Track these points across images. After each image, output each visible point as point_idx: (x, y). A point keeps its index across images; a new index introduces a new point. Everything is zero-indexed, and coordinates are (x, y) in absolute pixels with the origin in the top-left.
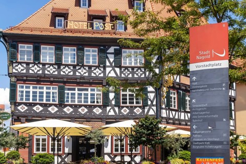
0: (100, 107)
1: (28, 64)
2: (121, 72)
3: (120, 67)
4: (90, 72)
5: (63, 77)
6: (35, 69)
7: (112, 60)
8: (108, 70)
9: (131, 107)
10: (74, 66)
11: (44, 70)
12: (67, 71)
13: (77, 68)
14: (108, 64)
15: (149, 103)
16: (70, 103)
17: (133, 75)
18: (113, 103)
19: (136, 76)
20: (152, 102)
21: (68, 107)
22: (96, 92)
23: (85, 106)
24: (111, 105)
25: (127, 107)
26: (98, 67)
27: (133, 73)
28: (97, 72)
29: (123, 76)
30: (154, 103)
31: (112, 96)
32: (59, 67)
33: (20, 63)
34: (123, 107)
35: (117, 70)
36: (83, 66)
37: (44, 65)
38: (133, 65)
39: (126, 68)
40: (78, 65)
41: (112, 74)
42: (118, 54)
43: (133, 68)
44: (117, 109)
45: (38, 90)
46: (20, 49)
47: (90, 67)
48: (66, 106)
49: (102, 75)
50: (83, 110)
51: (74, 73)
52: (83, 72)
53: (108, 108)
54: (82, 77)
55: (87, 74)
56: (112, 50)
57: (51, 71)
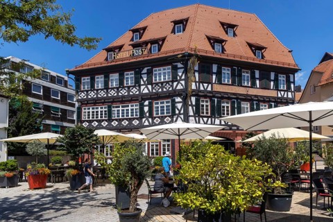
0: (137, 119)
1: (87, 91)
2: (153, 88)
3: (152, 84)
4: (129, 91)
5: (110, 98)
6: (92, 95)
7: (145, 79)
8: (142, 87)
9: (162, 117)
10: (118, 89)
11: (97, 94)
12: (113, 93)
13: (120, 89)
14: (142, 83)
15: (177, 112)
16: (116, 118)
17: (162, 90)
18: (147, 114)
19: (165, 90)
20: (180, 111)
21: (115, 121)
22: (134, 108)
23: (127, 119)
24: (146, 117)
25: (159, 117)
26: (134, 86)
27: (162, 88)
28: (134, 91)
29: (154, 91)
30: (182, 112)
31: (146, 109)
32: (107, 91)
33: (83, 91)
34: (155, 118)
35: (150, 87)
36: (124, 87)
37: (97, 90)
38: (162, 80)
39: (157, 84)
40: (120, 87)
41: (146, 91)
42: (150, 73)
43: (162, 83)
44: (150, 120)
45: (95, 110)
46: (82, 81)
47: (129, 87)
48: (113, 120)
49: (138, 93)
50: (125, 123)
51: (118, 94)
52: (124, 92)
53: (144, 120)
54: (123, 96)
55: (126, 94)
56: (145, 71)
57: (102, 94)
